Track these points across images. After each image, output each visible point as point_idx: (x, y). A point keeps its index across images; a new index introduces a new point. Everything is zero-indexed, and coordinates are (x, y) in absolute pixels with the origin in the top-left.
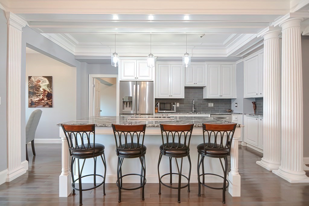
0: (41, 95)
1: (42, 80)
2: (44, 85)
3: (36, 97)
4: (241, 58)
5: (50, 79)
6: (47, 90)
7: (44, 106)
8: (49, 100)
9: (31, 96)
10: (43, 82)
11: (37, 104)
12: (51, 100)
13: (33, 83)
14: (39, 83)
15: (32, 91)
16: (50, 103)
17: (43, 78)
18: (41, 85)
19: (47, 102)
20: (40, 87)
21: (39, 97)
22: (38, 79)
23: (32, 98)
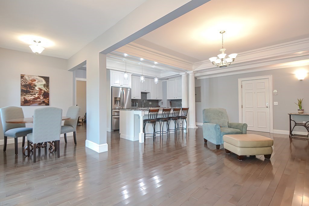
0: (37, 94)
1: (37, 79)
2: (40, 84)
3: (31, 95)
4: (166, 79)
5: (47, 79)
6: (44, 89)
7: (40, 104)
8: (46, 98)
9: (23, 94)
10: (39, 81)
11: (31, 102)
12: (47, 99)
13: (27, 82)
14: (34, 82)
15: (26, 89)
16: (46, 101)
17: (38, 78)
18: (36, 84)
19: (43, 100)
20: (36, 86)
21: (34, 95)
22: (33, 78)
23: (25, 97)
